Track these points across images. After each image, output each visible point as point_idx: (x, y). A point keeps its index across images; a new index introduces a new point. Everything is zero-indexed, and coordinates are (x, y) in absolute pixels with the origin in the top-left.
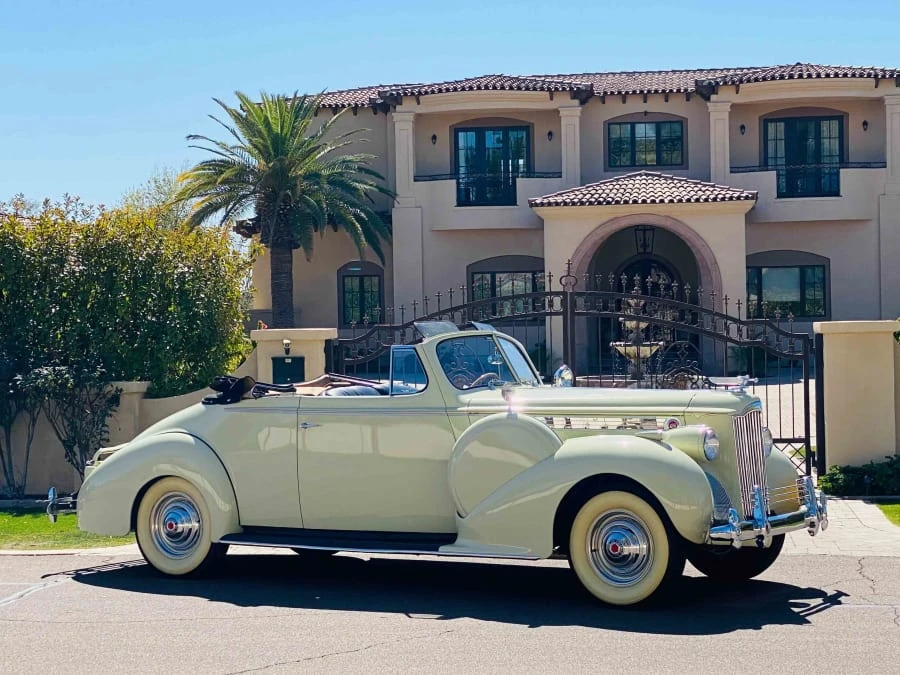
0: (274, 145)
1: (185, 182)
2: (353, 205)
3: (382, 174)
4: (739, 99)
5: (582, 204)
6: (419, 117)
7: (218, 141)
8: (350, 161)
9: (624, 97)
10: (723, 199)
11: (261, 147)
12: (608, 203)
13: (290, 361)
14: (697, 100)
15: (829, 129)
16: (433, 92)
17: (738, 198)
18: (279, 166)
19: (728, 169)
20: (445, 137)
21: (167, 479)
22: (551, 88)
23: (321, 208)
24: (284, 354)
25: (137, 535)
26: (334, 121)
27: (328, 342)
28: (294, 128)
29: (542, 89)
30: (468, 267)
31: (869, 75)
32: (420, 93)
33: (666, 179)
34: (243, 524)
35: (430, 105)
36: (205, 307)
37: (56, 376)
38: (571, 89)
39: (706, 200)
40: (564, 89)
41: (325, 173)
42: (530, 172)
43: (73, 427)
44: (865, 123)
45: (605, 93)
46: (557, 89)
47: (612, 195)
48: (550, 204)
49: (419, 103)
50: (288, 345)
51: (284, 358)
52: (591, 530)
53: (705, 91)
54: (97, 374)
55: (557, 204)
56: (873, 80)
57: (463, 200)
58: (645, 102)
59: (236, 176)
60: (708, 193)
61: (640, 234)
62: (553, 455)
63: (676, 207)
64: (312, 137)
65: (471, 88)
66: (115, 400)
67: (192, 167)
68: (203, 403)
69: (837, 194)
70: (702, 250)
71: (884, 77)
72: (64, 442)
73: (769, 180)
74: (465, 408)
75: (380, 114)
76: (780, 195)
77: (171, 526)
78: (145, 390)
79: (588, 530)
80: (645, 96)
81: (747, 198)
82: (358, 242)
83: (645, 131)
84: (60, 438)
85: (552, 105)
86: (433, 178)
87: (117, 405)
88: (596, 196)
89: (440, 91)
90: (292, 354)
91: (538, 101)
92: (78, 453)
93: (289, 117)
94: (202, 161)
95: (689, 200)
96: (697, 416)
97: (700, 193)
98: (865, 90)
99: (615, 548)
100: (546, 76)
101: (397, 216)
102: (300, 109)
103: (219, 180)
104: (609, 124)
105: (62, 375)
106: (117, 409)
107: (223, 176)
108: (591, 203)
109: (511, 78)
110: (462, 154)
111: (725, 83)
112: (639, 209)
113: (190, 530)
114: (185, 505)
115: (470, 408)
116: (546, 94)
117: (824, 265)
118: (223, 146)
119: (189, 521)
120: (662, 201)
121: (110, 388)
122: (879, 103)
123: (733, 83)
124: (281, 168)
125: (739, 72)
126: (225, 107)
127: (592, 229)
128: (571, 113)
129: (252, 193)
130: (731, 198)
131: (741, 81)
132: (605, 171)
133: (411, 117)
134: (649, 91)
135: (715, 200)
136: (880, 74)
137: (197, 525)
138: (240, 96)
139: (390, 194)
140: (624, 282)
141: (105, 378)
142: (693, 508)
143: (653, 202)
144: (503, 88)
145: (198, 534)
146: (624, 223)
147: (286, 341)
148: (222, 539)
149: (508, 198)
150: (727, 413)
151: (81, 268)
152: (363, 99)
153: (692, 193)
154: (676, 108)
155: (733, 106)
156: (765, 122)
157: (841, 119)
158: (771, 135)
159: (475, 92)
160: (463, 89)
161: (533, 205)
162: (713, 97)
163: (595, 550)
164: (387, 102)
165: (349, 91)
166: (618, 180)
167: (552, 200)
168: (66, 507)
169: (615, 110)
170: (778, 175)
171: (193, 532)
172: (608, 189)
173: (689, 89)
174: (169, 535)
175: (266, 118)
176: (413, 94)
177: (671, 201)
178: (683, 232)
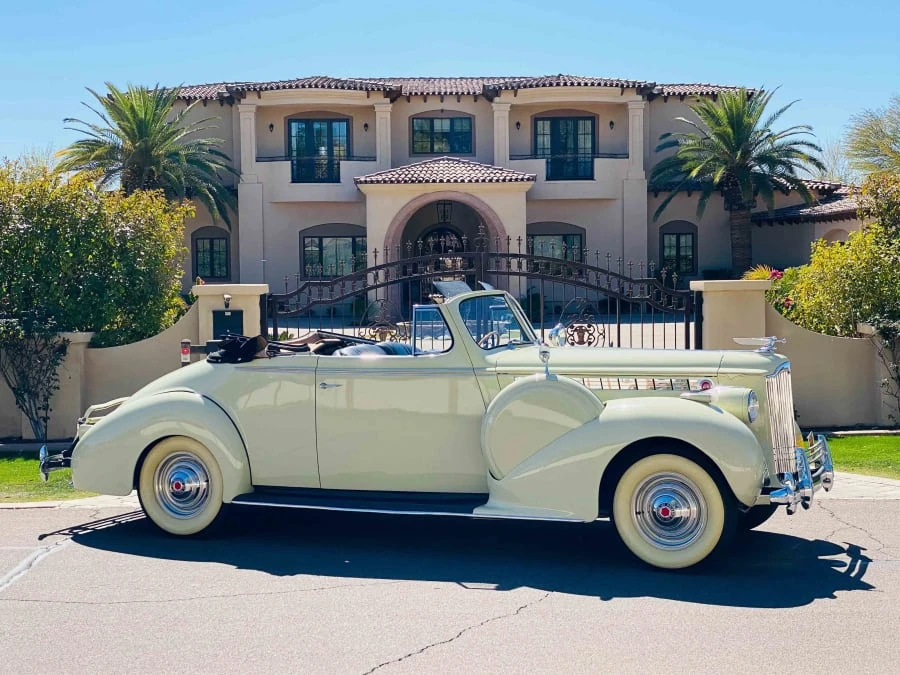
0: (139, 130)
1: (62, 158)
2: (206, 181)
3: (229, 156)
4: (517, 101)
5: (399, 182)
6: (259, 109)
7: (90, 124)
8: (204, 144)
9: (425, 97)
10: (510, 180)
11: (128, 130)
12: (420, 182)
13: (229, 314)
14: (483, 101)
15: (585, 127)
16: (272, 88)
17: (522, 180)
18: (143, 145)
19: (508, 157)
20: (280, 127)
21: (172, 438)
22: (368, 89)
23: (181, 182)
24: (223, 308)
25: (139, 493)
26: (189, 110)
27: (263, 297)
28: (155, 115)
29: (361, 89)
30: (300, 232)
31: (617, 85)
32: (261, 89)
33: (463, 163)
34: (254, 483)
35: (269, 99)
36: (146, 264)
37: (7, 327)
38: (385, 89)
39: (497, 181)
40: (379, 90)
41: (183, 153)
42: (349, 157)
43: (23, 376)
44: (612, 123)
45: (411, 93)
46: (373, 89)
47: (422, 175)
48: (372, 182)
49: (260, 97)
50: (228, 299)
51: (224, 312)
52: (636, 493)
53: (490, 94)
54: (48, 326)
55: (378, 182)
56: (619, 89)
57: (297, 178)
58: (442, 101)
60: (498, 175)
61: (441, 207)
62: (597, 418)
63: (474, 186)
64: (171, 123)
65: (303, 86)
66: (62, 349)
67: (69, 145)
68: (208, 361)
69: (592, 178)
70: (495, 222)
71: (628, 87)
72: (13, 389)
73: (540, 166)
74: (493, 369)
75: (226, 106)
76: (548, 179)
77: (178, 486)
78: (89, 340)
79: (633, 493)
80: (442, 97)
81: (528, 179)
82: (211, 210)
83: (440, 126)
84: (10, 386)
85: (368, 102)
86: (272, 159)
87: (65, 355)
88: (410, 176)
89: (278, 88)
90: (231, 307)
91: (358, 99)
92: (27, 400)
93: (151, 105)
94: (76, 140)
95: (484, 181)
96: (731, 376)
97: (492, 175)
98: (612, 96)
99: (665, 512)
100: (370, 79)
101: (242, 190)
102: (160, 99)
103: (93, 156)
104: (413, 119)
105: (13, 328)
106: (63, 358)
107: (95, 153)
108: (406, 182)
109: (334, 80)
110: (294, 140)
111: (507, 88)
112: (444, 186)
113: (198, 489)
114: (192, 464)
115: (498, 369)
116: (364, 93)
117: (581, 234)
118: (95, 128)
119: (197, 480)
120: (463, 181)
121: (57, 339)
122: (623, 107)
123: (513, 88)
124: (146, 148)
125: (517, 80)
126: (96, 95)
127: (406, 202)
128: (384, 108)
129: (120, 169)
130: (516, 180)
131: (519, 87)
132: (410, 156)
133: (254, 109)
134: (445, 93)
135: (504, 180)
136: (626, 84)
137: (205, 484)
138: (111, 88)
139: (236, 172)
140: (420, 246)
141: (54, 330)
143: (456, 181)
144: (329, 87)
145: (206, 493)
146: (433, 198)
147: (226, 296)
148: (234, 499)
149: (333, 176)
151: (25, 226)
152: (213, 92)
153: (486, 175)
154: (466, 107)
155: (512, 107)
156: (536, 120)
157: (593, 119)
158: (540, 130)
159: (307, 89)
160: (297, 87)
161: (357, 182)
162: (497, 99)
163: (639, 513)
164: (233, 96)
165: (198, 87)
166: (425, 163)
167: (374, 179)
168: (58, 465)
169: (418, 107)
170: (547, 162)
171: (201, 491)
172: (419, 170)
173: (477, 92)
174: (174, 494)
175: (132, 106)
176: (255, 89)
177: (470, 181)
178: (478, 206)
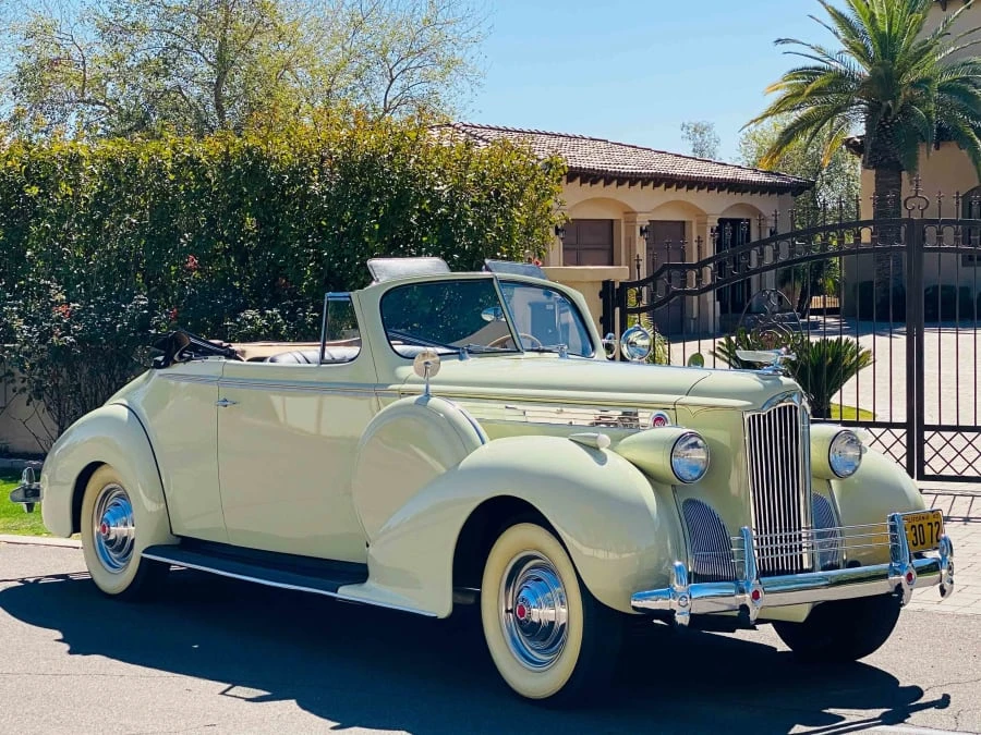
2: (975, 117)
7: (814, 45)
8: (976, 63)
11: (862, 50)
23: (930, 120)
26: (957, 16)
27: (607, 284)
34: (174, 532)
41: (943, 79)
52: (505, 580)
59: (830, 84)
74: (394, 387)
77: (104, 529)
79: (501, 580)
82: (977, 161)
94: (790, 69)
96: (694, 410)
99: (521, 611)
103: (808, 91)
107: (812, 85)
113: (126, 537)
114: (125, 502)
118: (821, 50)
119: (124, 524)
124: (886, 74)
142: (625, 556)
148: (144, 551)
150: (734, 408)
163: (511, 611)
171: (129, 539)
175: (873, 15)
